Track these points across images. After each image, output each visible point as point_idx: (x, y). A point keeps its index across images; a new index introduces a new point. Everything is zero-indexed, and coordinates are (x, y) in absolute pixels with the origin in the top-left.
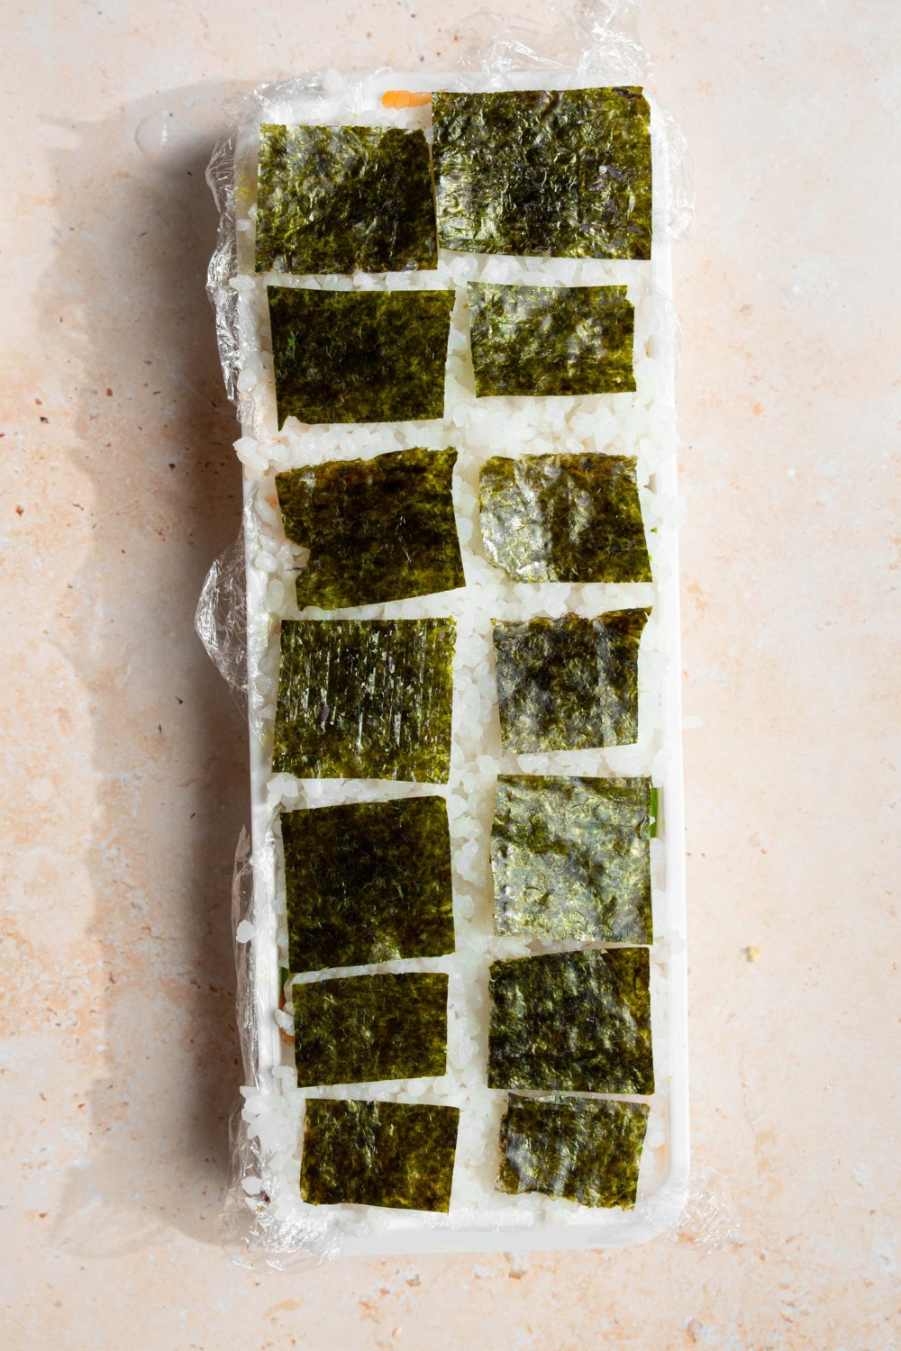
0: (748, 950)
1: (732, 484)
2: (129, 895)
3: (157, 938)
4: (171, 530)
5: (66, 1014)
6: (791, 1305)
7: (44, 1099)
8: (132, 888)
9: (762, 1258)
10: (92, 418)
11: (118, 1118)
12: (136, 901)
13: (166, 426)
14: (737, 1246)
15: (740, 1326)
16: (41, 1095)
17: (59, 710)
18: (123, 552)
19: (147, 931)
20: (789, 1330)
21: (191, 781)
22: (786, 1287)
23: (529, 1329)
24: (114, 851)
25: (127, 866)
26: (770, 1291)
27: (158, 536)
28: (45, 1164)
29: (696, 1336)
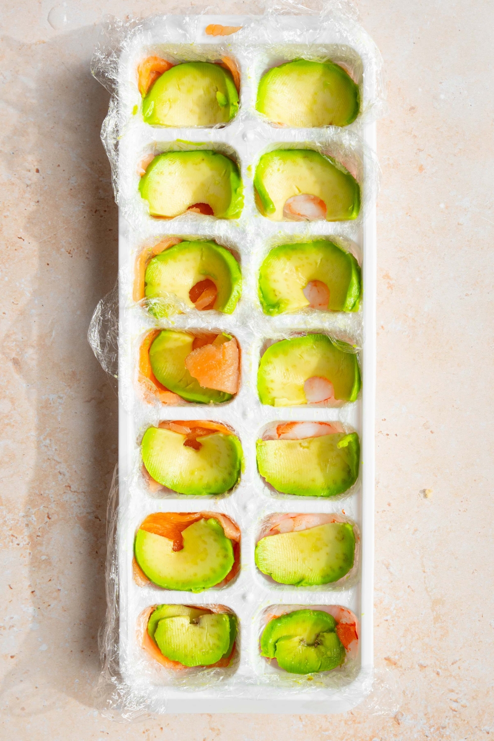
0: (424, 491)
1: (407, 214)
2: (57, 467)
3: (75, 492)
4: (76, 251)
5: (23, 538)
6: (456, 701)
7: (11, 588)
8: (59, 463)
9: (438, 674)
10: (27, 186)
11: (55, 599)
12: (62, 471)
13: (71, 189)
14: (422, 667)
15: (425, 715)
16: (10, 586)
17: (14, 359)
18: (48, 264)
19: (69, 488)
20: (455, 716)
21: (92, 399)
22: (452, 691)
23: (300, 719)
24: (48, 441)
25: (56, 450)
26: (443, 694)
27: (69, 255)
28: (13, 626)
29: (399, 721)
